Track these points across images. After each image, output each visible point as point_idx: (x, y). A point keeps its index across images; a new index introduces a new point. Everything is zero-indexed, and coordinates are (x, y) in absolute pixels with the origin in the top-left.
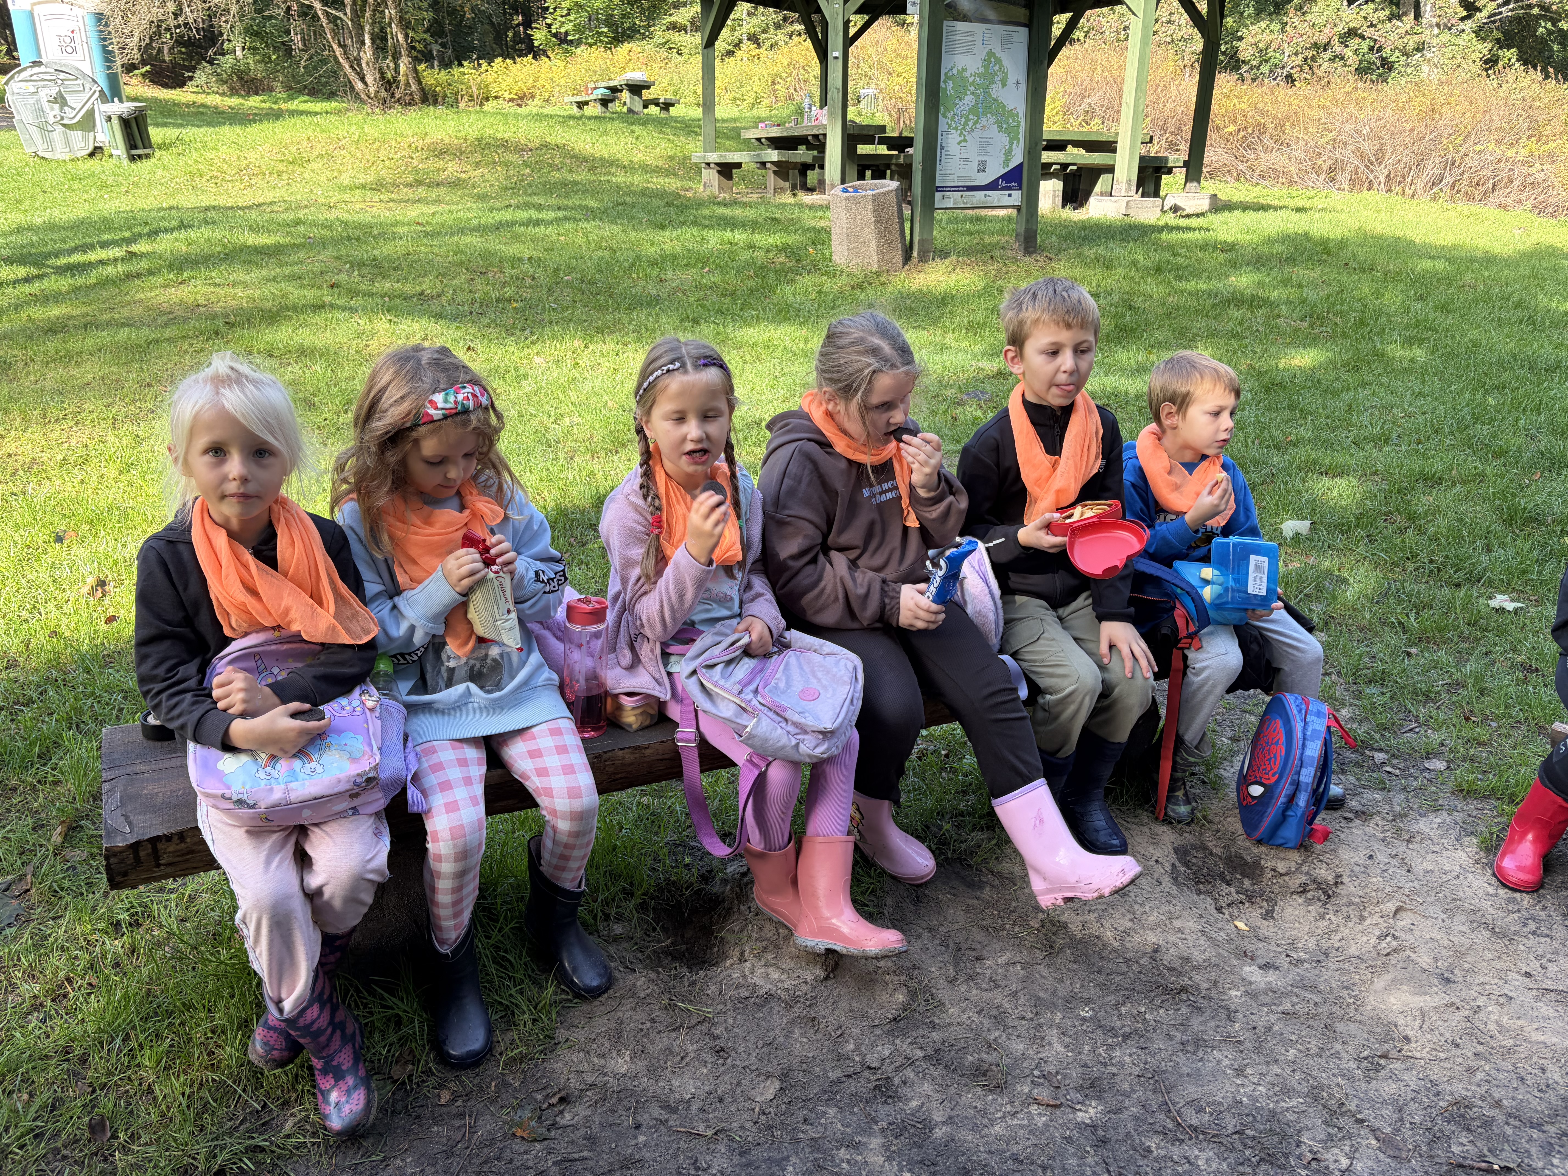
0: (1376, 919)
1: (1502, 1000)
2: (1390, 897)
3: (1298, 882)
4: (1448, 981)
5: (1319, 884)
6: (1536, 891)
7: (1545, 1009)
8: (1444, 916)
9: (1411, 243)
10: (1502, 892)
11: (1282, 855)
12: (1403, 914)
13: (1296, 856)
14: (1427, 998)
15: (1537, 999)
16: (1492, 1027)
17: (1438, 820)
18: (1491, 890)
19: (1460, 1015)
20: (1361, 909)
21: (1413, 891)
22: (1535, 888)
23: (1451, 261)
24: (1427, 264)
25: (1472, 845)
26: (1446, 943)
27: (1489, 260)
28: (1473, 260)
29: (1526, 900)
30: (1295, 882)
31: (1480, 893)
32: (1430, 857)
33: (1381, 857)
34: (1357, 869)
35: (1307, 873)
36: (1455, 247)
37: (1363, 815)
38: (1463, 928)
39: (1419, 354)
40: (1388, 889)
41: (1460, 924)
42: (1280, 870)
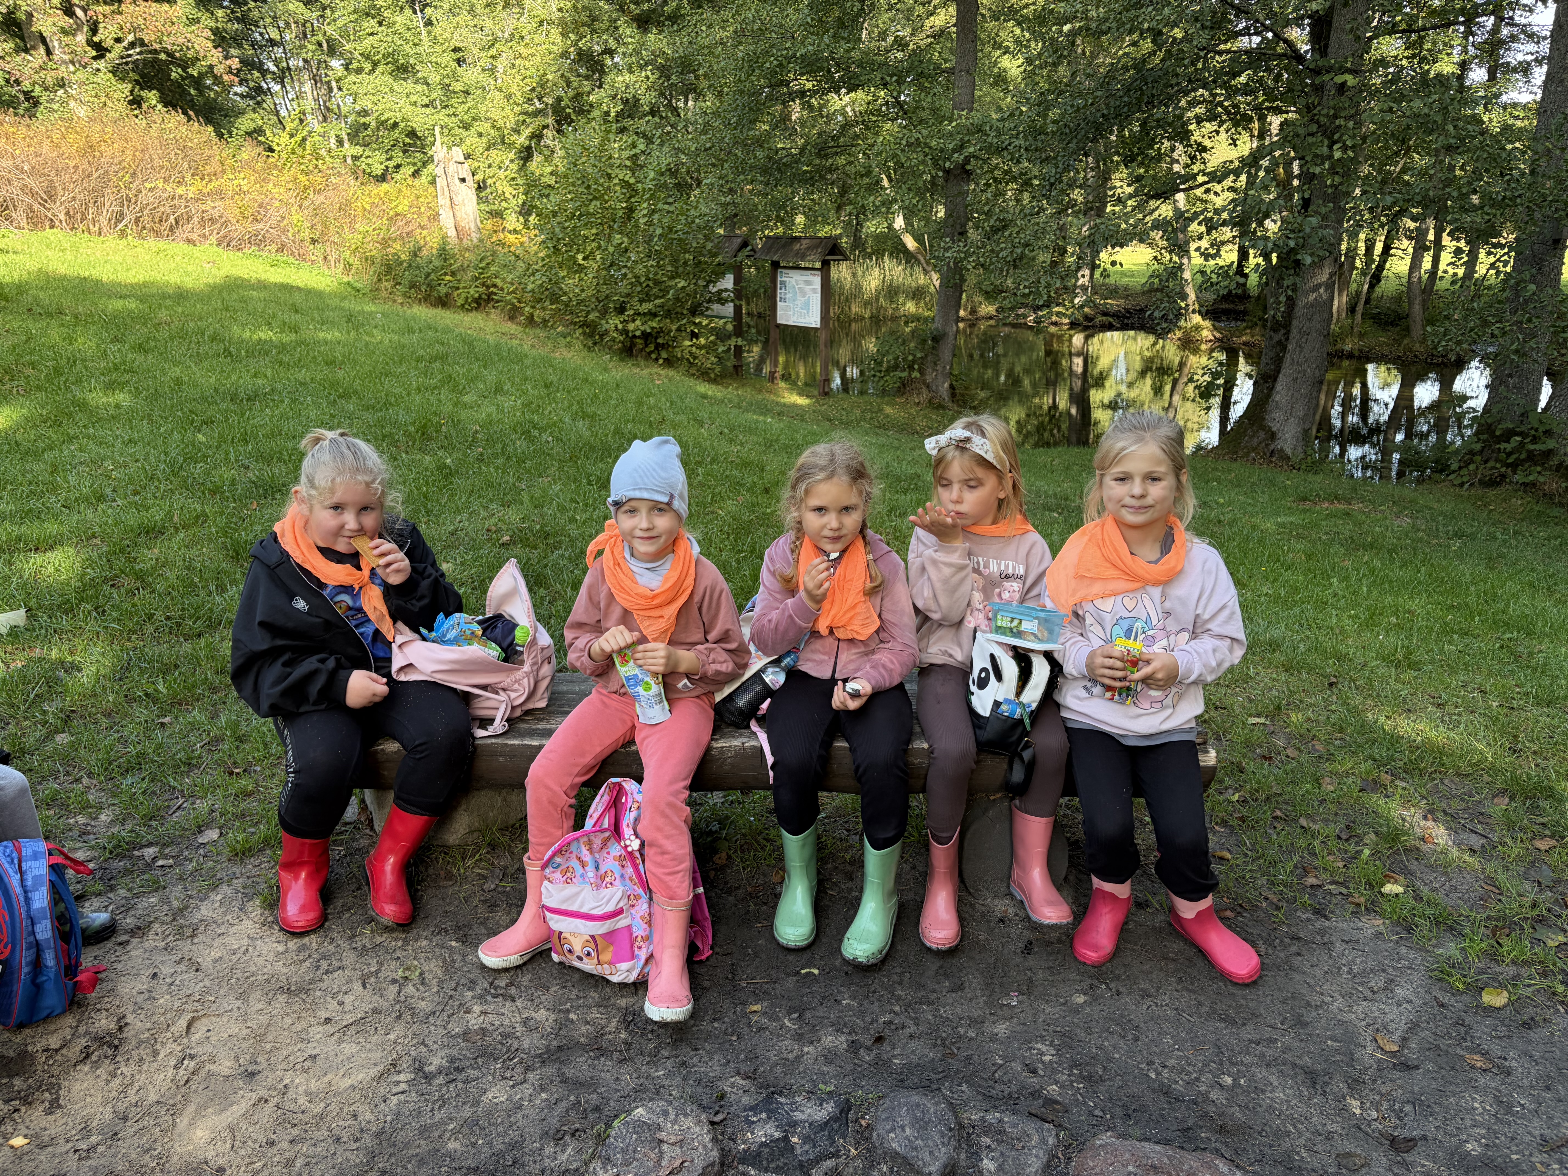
0: (171, 1046)
1: (307, 1064)
2: (180, 1012)
3: (78, 1049)
4: (253, 1074)
5: (100, 1040)
6: (322, 926)
7: (349, 1048)
8: (239, 1003)
9: (98, 283)
10: (293, 944)
11: (52, 1027)
12: (197, 1025)
13: (69, 1020)
14: (235, 1108)
15: (340, 1041)
16: (302, 1101)
17: (219, 897)
18: (281, 948)
19: (269, 1108)
20: (152, 1044)
21: (206, 992)
22: (319, 925)
23: (142, 299)
24: (118, 304)
25: (255, 909)
26: (245, 1031)
27: (181, 296)
28: (164, 296)
29: (312, 941)
30: (73, 1052)
31: (271, 956)
32: (217, 942)
33: (166, 970)
34: (140, 999)
35: (87, 1033)
36: (145, 285)
37: (139, 931)
38: (260, 1006)
39: (123, 398)
40: (177, 1004)
41: (256, 1002)
42: (54, 1046)
